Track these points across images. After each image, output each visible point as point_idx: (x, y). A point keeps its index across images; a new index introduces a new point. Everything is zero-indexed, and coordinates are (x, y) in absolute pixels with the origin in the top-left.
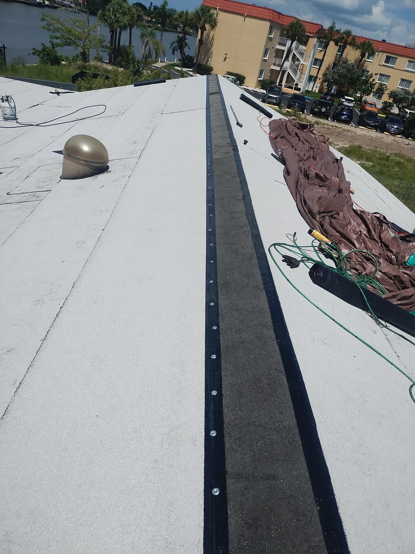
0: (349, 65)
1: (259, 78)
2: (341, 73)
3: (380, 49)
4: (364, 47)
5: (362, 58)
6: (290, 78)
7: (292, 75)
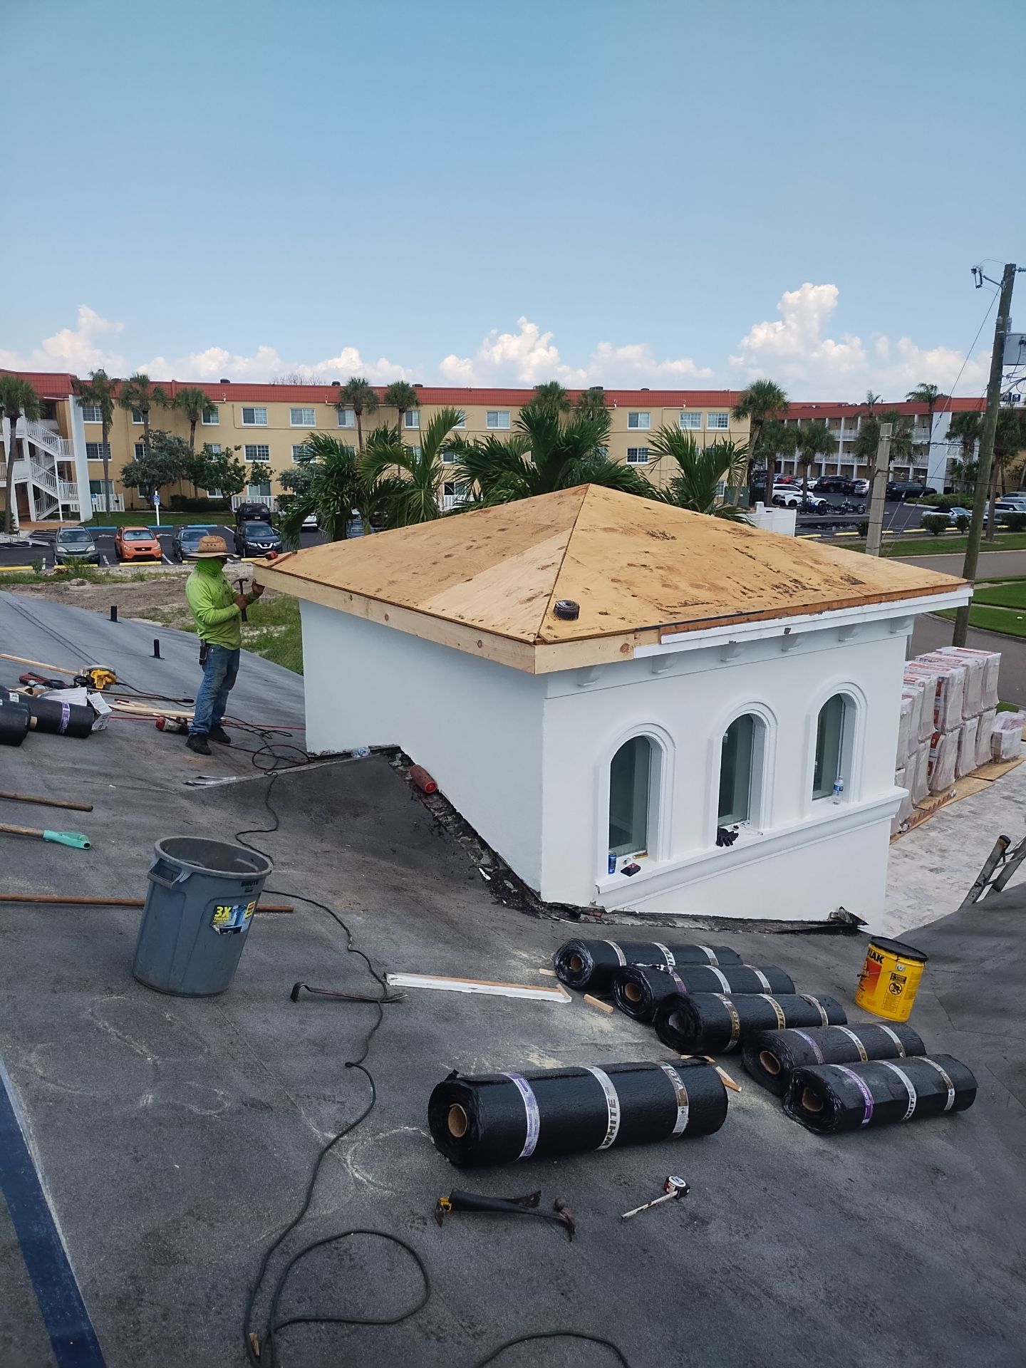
0: (173, 443)
2: (161, 460)
3: (225, 399)
4: (187, 400)
5: (193, 422)
6: (43, 496)
7: (46, 489)
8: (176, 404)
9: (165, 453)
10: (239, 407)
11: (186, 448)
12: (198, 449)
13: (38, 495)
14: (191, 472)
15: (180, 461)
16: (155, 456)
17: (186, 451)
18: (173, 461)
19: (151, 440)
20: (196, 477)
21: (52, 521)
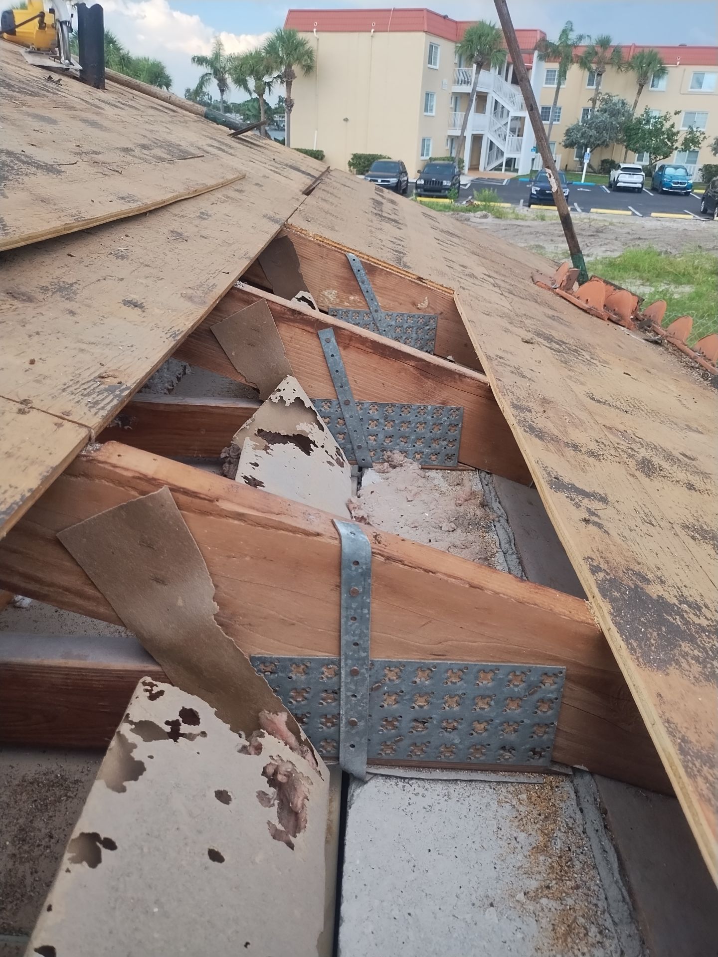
3: (678, 63)
4: (641, 62)
5: (641, 86)
6: (495, 150)
7: (498, 143)
8: (630, 66)
9: (606, 115)
10: (691, 70)
11: (628, 112)
12: (638, 113)
13: (491, 149)
14: (626, 136)
15: (618, 123)
16: (597, 117)
17: (626, 114)
18: (612, 123)
19: (598, 103)
20: (629, 140)
21: (496, 172)
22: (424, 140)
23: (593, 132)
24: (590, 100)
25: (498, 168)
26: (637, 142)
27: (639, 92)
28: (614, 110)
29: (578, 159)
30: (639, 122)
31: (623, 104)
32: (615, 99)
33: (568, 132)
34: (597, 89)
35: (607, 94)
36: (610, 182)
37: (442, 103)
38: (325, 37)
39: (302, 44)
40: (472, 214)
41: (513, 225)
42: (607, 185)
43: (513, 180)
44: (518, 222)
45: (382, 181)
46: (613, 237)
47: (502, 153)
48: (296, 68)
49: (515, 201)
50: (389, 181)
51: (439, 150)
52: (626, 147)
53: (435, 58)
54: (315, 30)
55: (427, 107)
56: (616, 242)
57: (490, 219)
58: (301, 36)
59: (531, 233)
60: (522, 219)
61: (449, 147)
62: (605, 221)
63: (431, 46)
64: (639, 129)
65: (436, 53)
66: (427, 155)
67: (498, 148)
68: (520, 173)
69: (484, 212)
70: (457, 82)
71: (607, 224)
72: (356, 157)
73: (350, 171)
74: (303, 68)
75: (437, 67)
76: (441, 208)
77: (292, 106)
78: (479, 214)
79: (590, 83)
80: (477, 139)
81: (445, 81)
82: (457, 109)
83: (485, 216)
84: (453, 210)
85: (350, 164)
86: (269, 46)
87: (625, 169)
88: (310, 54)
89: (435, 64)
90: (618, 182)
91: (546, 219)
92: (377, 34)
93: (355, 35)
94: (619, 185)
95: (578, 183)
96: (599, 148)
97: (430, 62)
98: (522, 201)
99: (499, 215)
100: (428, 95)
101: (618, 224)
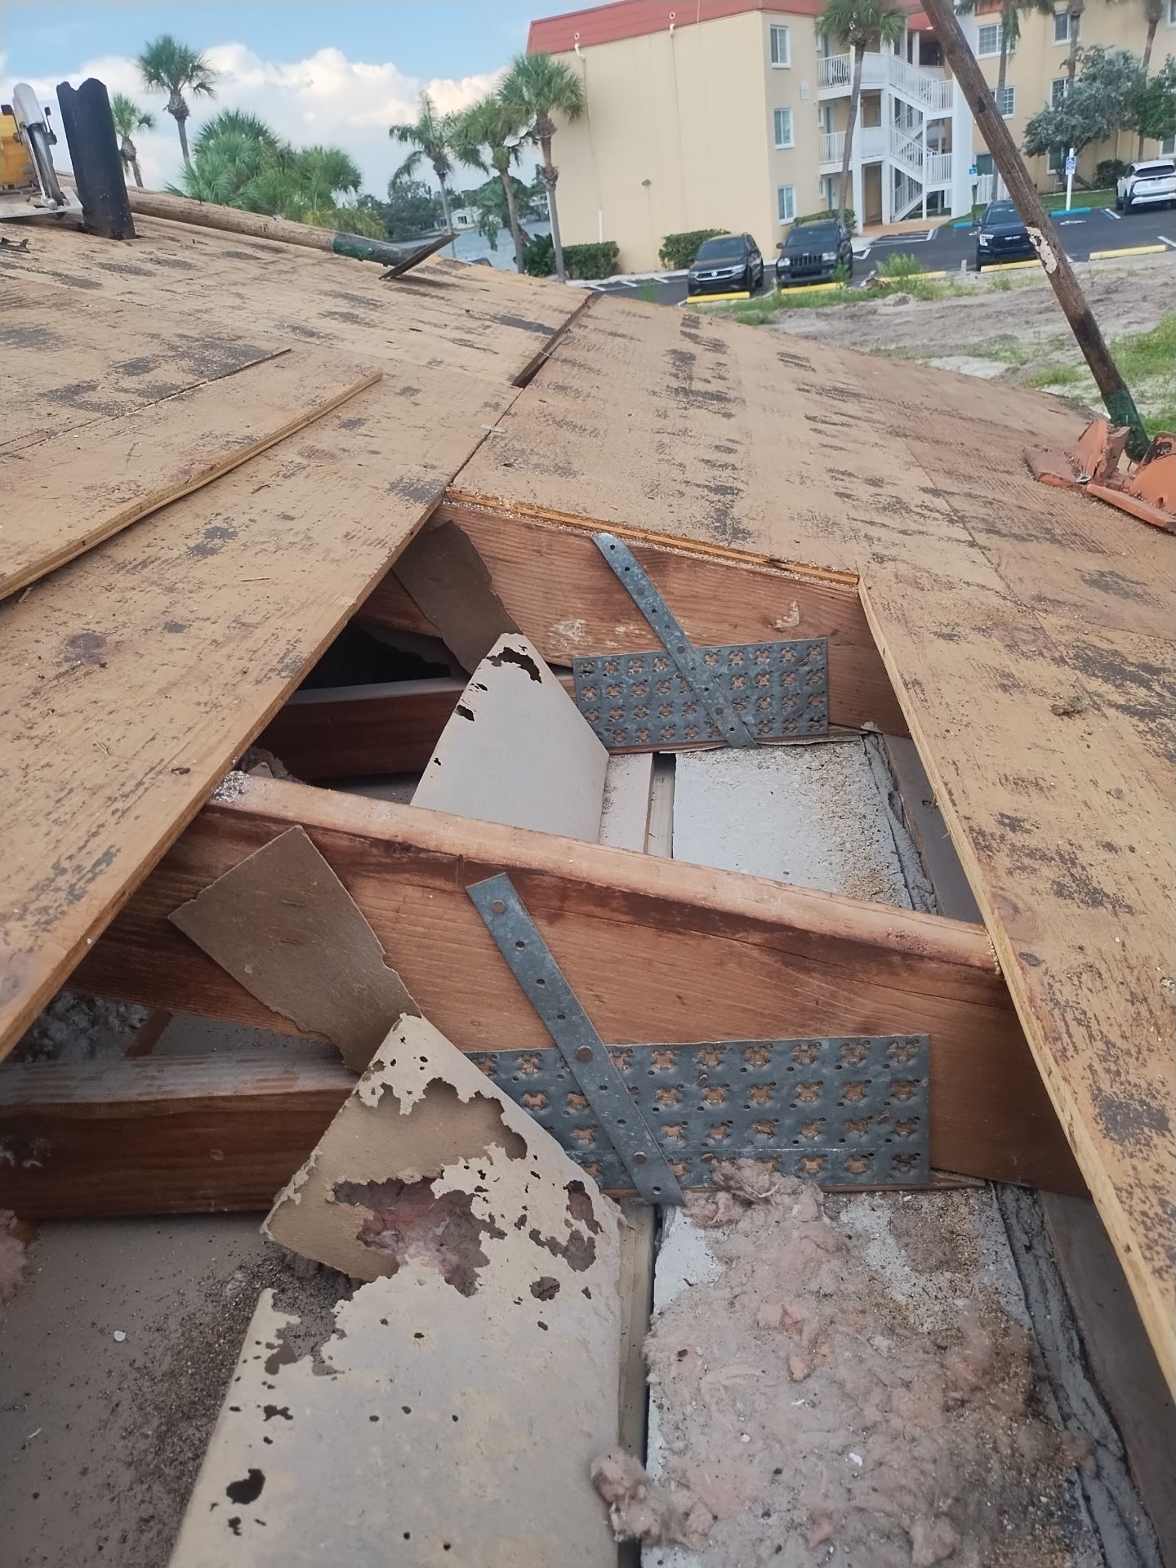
0: (1110, 62)
1: (782, 217)
2: (1088, 99)
5: (1153, 23)
6: (905, 184)
7: (908, 171)
9: (1098, 84)
11: (1136, 71)
12: (1155, 69)
13: (898, 183)
14: (1138, 113)
15: (1122, 95)
16: (1080, 92)
17: (1133, 76)
18: (1109, 96)
19: (1079, 66)
20: (1144, 120)
21: (912, 221)
22: (781, 191)
23: (1077, 120)
24: (1064, 63)
25: (915, 214)
26: (1160, 120)
27: (1152, 34)
28: (1107, 72)
29: (1054, 171)
30: (1159, 84)
31: (1126, 59)
32: (1108, 55)
33: (1031, 129)
34: (1074, 42)
35: (1092, 48)
36: (1118, 200)
37: (805, 122)
38: (596, 53)
39: (560, 72)
40: (879, 301)
41: (954, 307)
42: (1114, 206)
43: (944, 230)
44: (963, 301)
45: (719, 274)
46: (1138, 296)
47: (919, 187)
48: (554, 115)
49: (951, 265)
50: (730, 272)
51: (809, 202)
52: (1141, 132)
53: (783, 51)
54: (576, 46)
55: (779, 135)
56: (1145, 305)
57: (913, 305)
58: (555, 60)
59: (988, 317)
60: (969, 294)
61: (825, 195)
62: (1119, 269)
63: (773, 31)
64: (1161, 96)
65: (783, 41)
66: (790, 214)
67: (910, 179)
68: (954, 215)
69: (900, 294)
70: (826, 83)
71: (1123, 275)
72: (671, 241)
73: (665, 266)
74: (565, 112)
75: (788, 64)
76: (825, 301)
77: (556, 178)
78: (892, 298)
79: (1061, 33)
80: (872, 171)
81: (805, 84)
82: (832, 126)
83: (903, 301)
84: (846, 300)
85: (663, 255)
86: (506, 87)
87: (1142, 172)
88: (573, 87)
89: (784, 59)
90: (1133, 196)
91: (1012, 285)
92: (679, 30)
93: (644, 40)
94: (1134, 202)
95: (1061, 213)
96: (1090, 145)
97: (775, 59)
98: (964, 262)
99: (927, 295)
100: (779, 115)
101: (1144, 272)
